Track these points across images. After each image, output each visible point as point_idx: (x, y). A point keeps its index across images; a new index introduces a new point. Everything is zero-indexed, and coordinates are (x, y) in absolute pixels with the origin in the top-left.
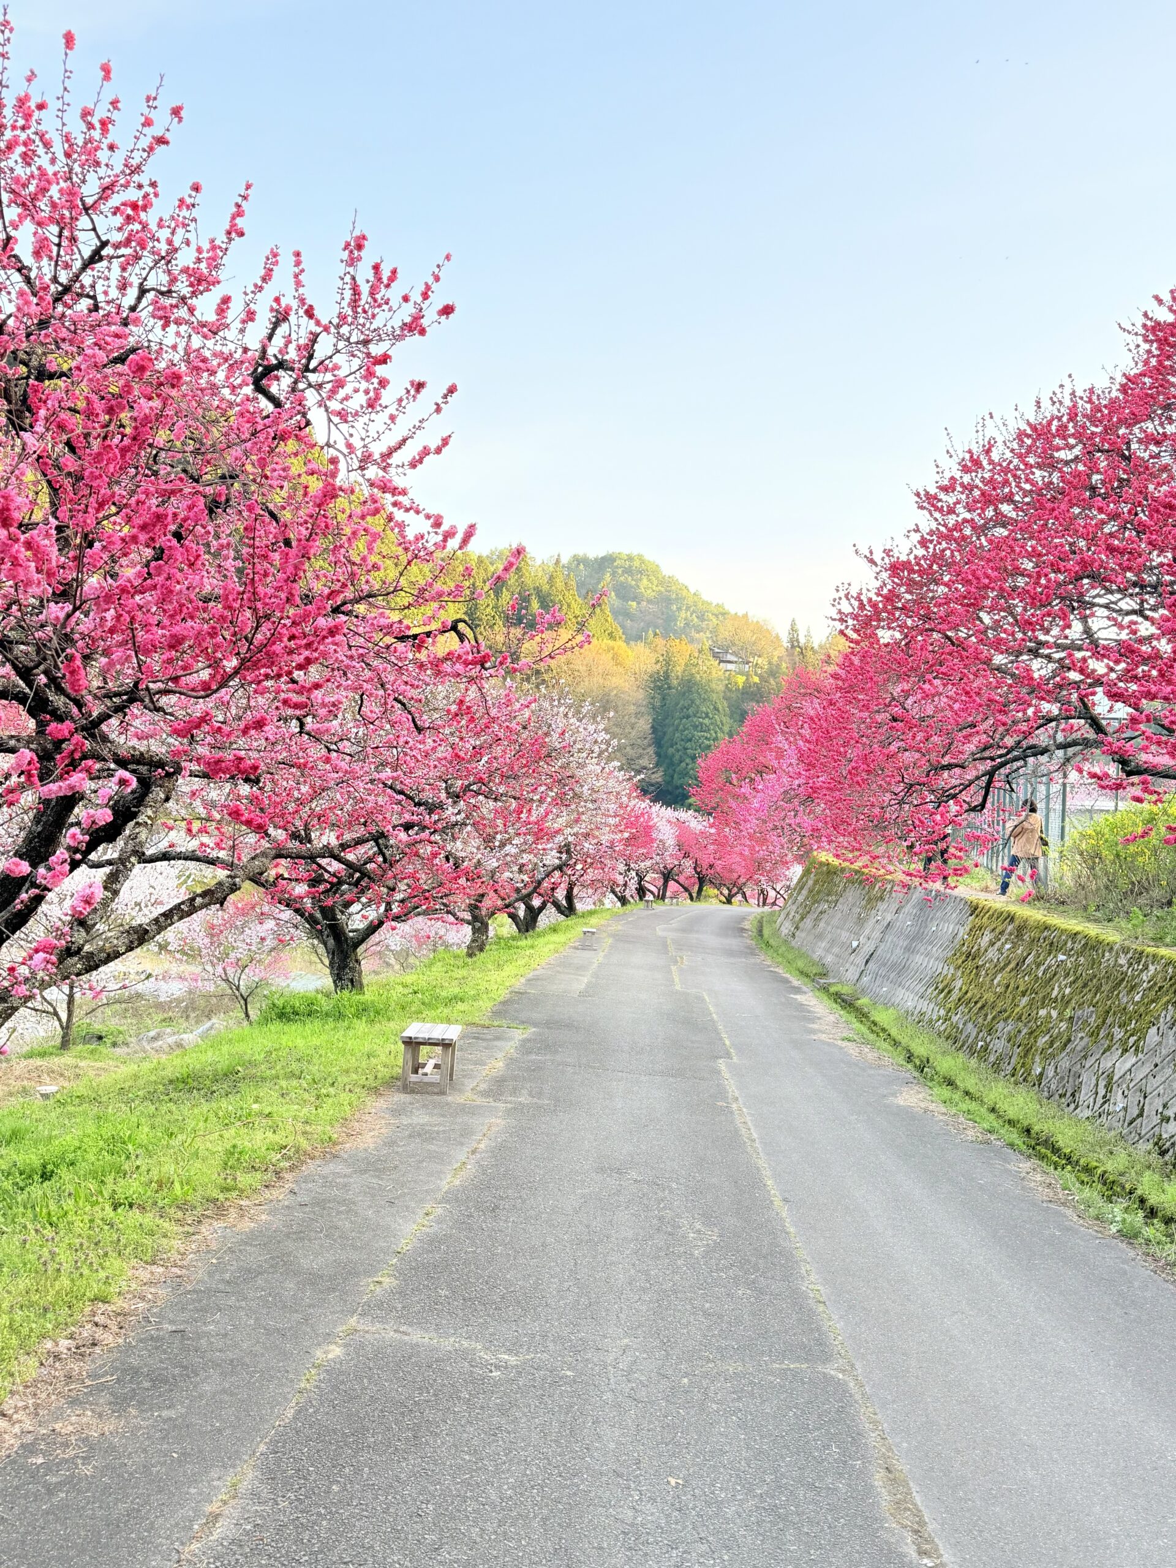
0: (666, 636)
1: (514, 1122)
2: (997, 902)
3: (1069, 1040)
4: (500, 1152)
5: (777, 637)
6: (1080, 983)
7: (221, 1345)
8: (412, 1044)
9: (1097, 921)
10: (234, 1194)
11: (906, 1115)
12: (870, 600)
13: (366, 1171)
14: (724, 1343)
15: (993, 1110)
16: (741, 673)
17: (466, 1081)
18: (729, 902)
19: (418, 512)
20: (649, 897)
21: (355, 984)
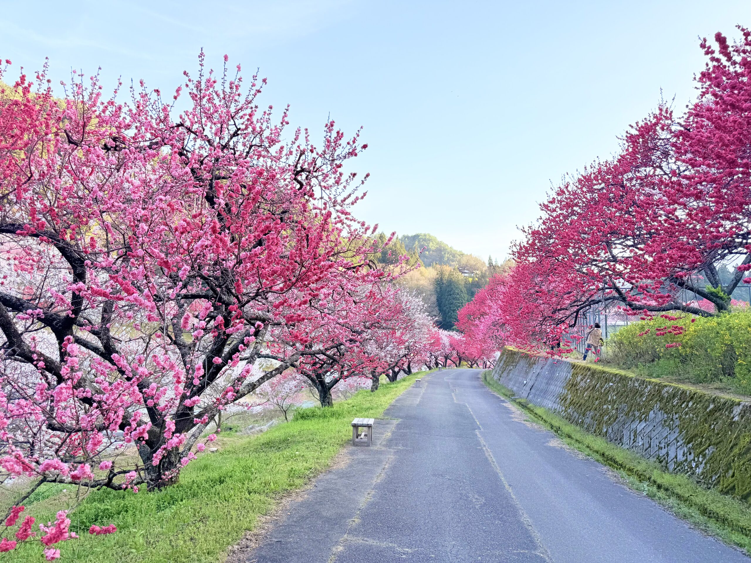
0: (440, 264)
1: (398, 457)
2: (583, 363)
3: (617, 417)
4: (394, 468)
5: (484, 263)
6: (619, 394)
7: (296, 546)
8: (356, 426)
9: (624, 369)
10: (294, 487)
11: (553, 450)
12: (524, 246)
13: (343, 477)
14: (493, 543)
15: (588, 447)
16: (471, 277)
17: (377, 441)
18: (471, 367)
19: (355, 221)
20: (440, 366)
21: (330, 404)
